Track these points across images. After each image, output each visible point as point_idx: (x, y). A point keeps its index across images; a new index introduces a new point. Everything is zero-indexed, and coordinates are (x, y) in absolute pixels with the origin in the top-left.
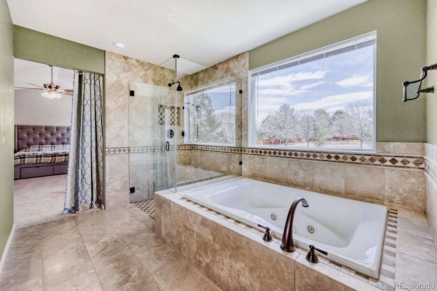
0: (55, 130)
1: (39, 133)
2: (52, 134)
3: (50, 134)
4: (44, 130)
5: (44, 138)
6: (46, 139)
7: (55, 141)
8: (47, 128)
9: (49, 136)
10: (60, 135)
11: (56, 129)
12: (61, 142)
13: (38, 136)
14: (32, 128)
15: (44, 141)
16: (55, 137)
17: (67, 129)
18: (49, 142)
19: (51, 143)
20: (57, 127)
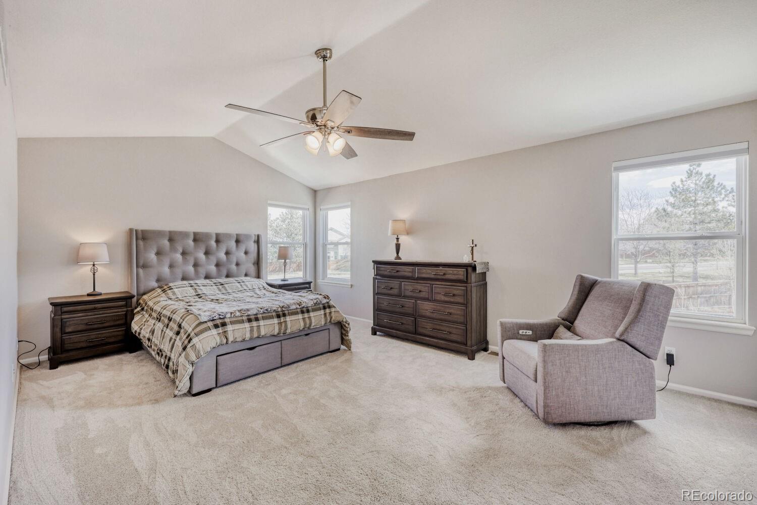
0: (213, 243)
1: (181, 251)
2: (207, 253)
3: (204, 251)
4: (191, 243)
5: (192, 262)
6: (196, 265)
7: (213, 269)
8: (197, 238)
9: (201, 256)
10: (222, 255)
11: (214, 239)
12: (225, 272)
13: (179, 257)
14: (168, 238)
15: (191, 269)
16: (213, 260)
17: (235, 239)
18: (202, 271)
19: (204, 275)
20: (217, 235)
